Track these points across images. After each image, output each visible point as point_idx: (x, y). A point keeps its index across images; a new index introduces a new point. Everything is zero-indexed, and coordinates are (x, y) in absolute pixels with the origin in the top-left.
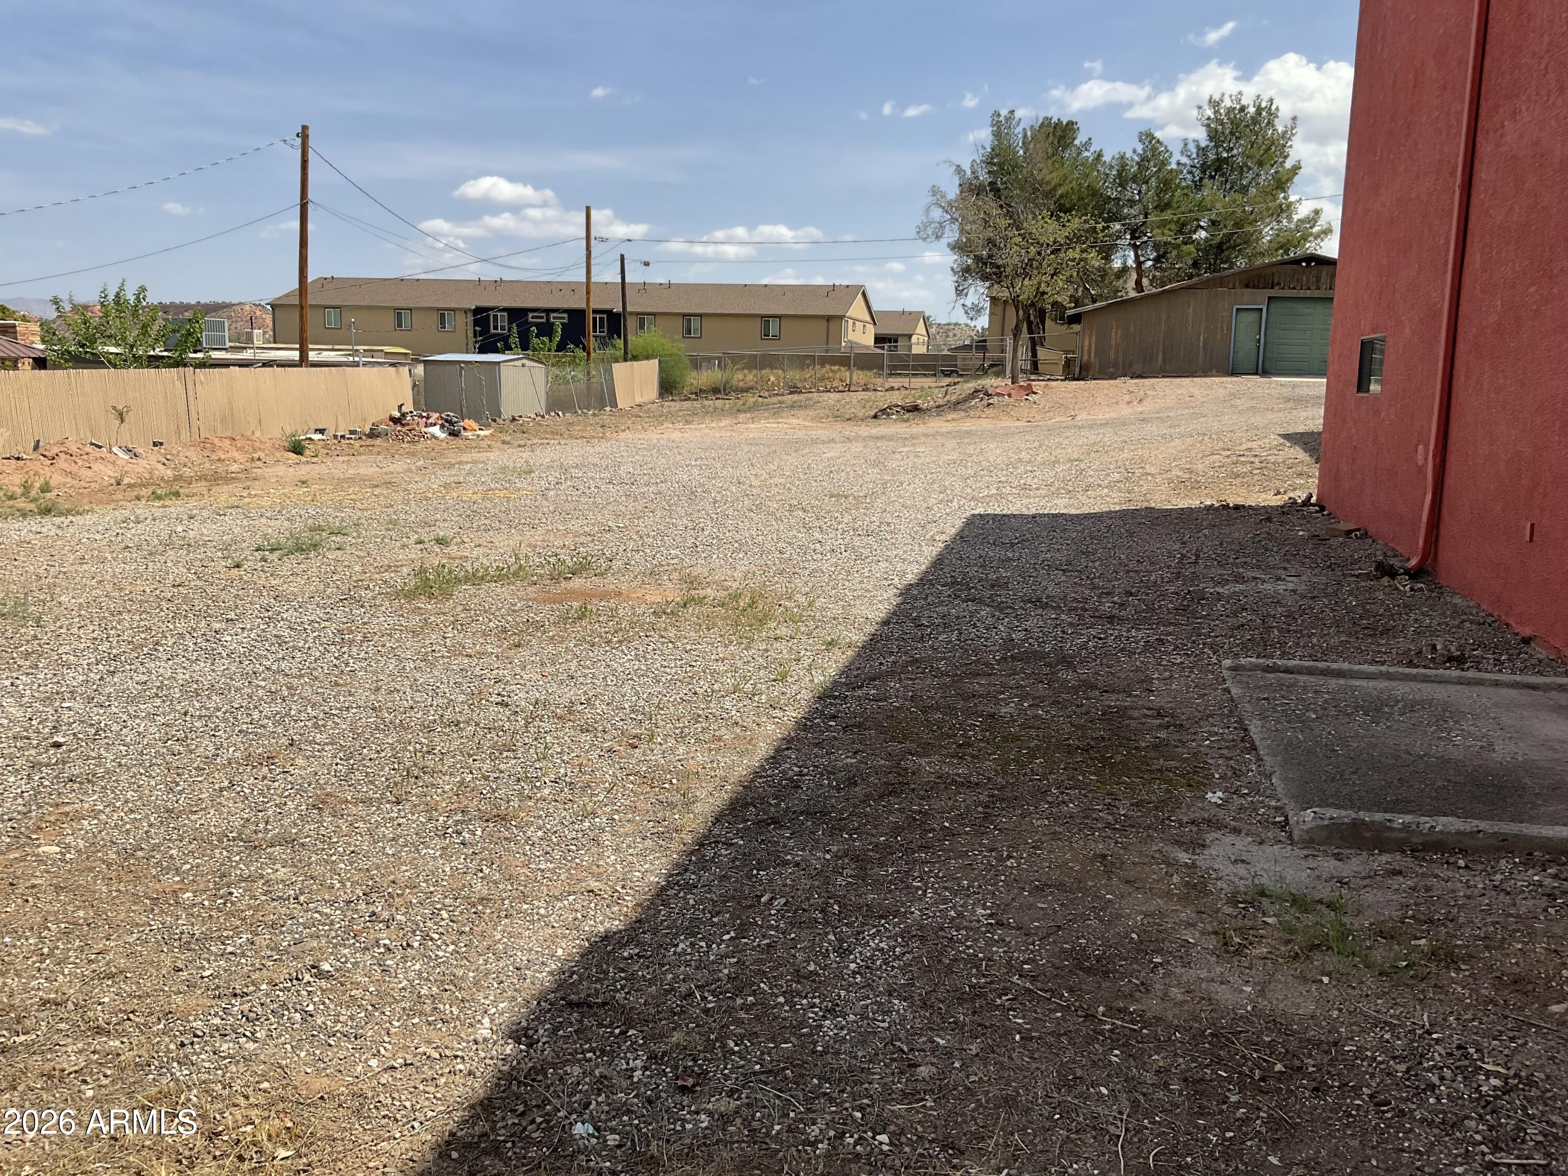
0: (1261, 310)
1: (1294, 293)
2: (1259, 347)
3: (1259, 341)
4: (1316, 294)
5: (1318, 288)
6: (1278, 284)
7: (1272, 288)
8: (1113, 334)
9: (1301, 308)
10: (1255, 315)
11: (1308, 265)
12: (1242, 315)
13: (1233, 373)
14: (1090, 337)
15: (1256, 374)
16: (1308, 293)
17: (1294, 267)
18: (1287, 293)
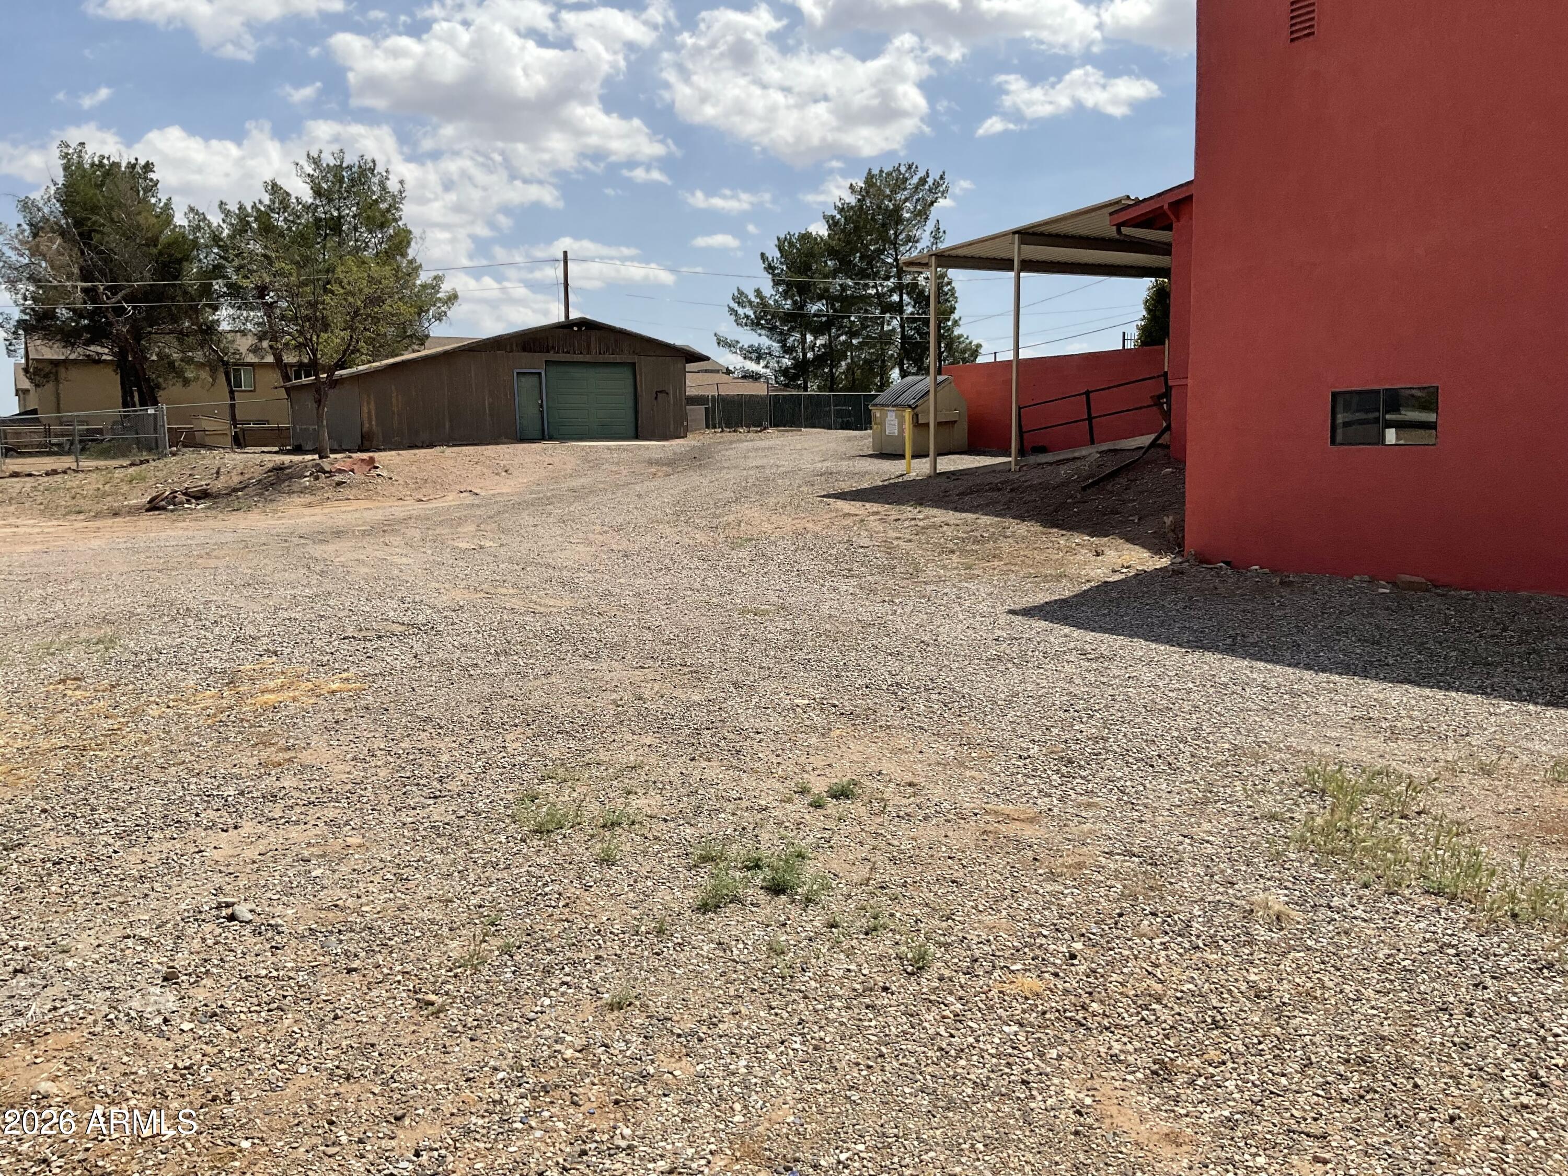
0: (540, 374)
1: (568, 357)
2: (542, 412)
3: (541, 406)
4: (588, 358)
5: (589, 353)
6: (553, 348)
7: (548, 351)
8: (394, 400)
9: (576, 372)
10: (536, 379)
11: (580, 329)
12: (523, 379)
13: (522, 440)
14: (368, 403)
15: (543, 439)
16: (580, 358)
17: (566, 331)
18: (561, 357)
